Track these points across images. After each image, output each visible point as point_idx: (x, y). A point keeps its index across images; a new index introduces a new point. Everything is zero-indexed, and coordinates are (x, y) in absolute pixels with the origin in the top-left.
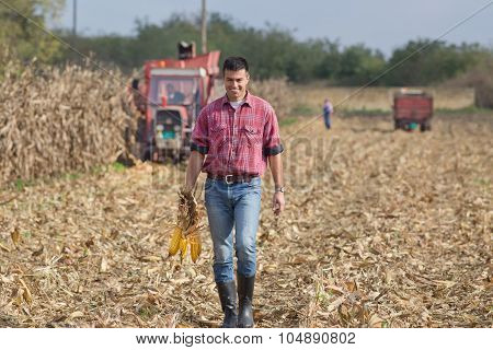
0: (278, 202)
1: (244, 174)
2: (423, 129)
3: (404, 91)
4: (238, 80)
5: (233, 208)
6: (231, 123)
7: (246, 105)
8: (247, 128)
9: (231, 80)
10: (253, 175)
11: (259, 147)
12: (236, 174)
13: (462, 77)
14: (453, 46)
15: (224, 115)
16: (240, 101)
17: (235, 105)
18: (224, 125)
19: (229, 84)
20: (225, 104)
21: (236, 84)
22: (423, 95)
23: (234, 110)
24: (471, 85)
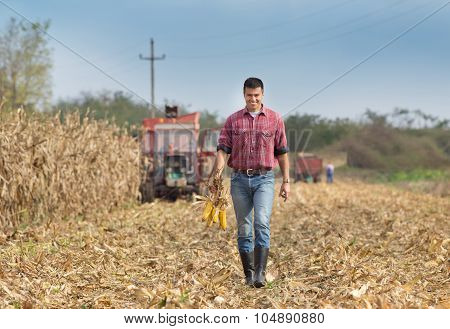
2: (315, 181)
3: (301, 154)
4: (256, 95)
5: (253, 194)
7: (262, 114)
8: (263, 132)
9: (250, 95)
10: (269, 169)
11: (272, 147)
13: (338, 144)
14: (330, 121)
15: (245, 122)
16: (257, 112)
17: (254, 115)
19: (248, 98)
20: (246, 114)
22: (315, 157)
23: (253, 118)
24: (344, 150)
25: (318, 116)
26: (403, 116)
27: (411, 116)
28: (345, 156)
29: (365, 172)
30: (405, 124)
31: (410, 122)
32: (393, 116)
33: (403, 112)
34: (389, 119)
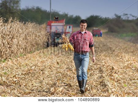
0: (93, 59)
1: (85, 52)
3: (94, 28)
4: (84, 26)
6: (81, 38)
7: (86, 33)
8: (86, 39)
12: (82, 52)
14: (103, 18)
18: (80, 38)
20: (80, 32)
21: (84, 27)
22: (98, 29)
23: (82, 34)
24: (107, 27)
25: (100, 16)
26: (126, 16)
27: (129, 16)
28: (108, 29)
29: (114, 34)
30: (127, 18)
31: (128, 18)
32: (123, 16)
33: (126, 15)
34: (122, 17)
